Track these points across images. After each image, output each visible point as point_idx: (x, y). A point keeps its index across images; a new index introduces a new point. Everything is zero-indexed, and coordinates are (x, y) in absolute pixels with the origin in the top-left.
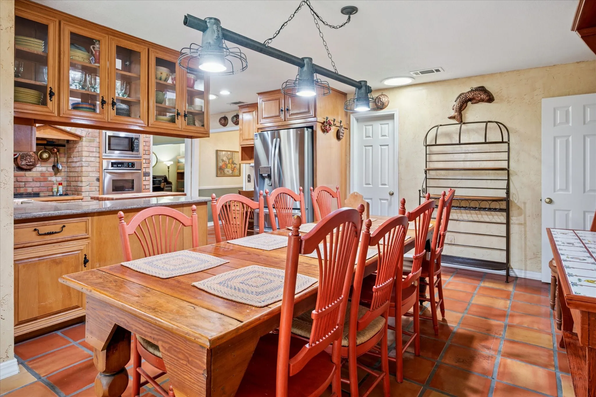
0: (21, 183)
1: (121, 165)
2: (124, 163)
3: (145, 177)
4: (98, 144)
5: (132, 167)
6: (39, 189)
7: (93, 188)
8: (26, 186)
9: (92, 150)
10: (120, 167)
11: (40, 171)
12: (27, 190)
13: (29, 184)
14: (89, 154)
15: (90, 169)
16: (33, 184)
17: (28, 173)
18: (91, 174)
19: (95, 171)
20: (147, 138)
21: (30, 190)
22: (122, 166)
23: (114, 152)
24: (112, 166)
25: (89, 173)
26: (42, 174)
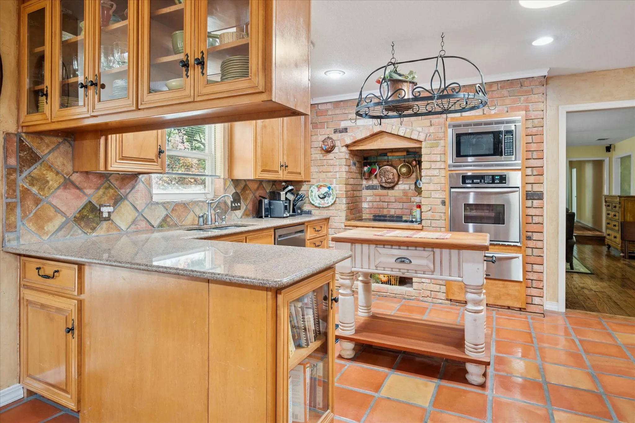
0: (384, 203)
1: (479, 181)
2: (484, 176)
3: (531, 201)
4: (443, 148)
5: (501, 182)
6: (402, 212)
7: (437, 216)
8: (389, 207)
9: (434, 159)
10: (478, 183)
11: (403, 189)
12: (389, 211)
13: (392, 204)
14: (431, 165)
15: (431, 187)
16: (396, 205)
17: (390, 192)
18: (434, 195)
19: (439, 189)
20: (536, 129)
21: (392, 212)
22: (481, 182)
23: (467, 159)
24: (464, 182)
25: (431, 193)
26: (405, 193)
